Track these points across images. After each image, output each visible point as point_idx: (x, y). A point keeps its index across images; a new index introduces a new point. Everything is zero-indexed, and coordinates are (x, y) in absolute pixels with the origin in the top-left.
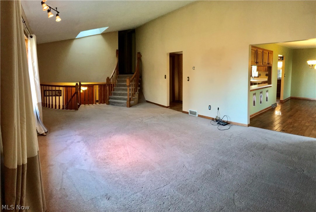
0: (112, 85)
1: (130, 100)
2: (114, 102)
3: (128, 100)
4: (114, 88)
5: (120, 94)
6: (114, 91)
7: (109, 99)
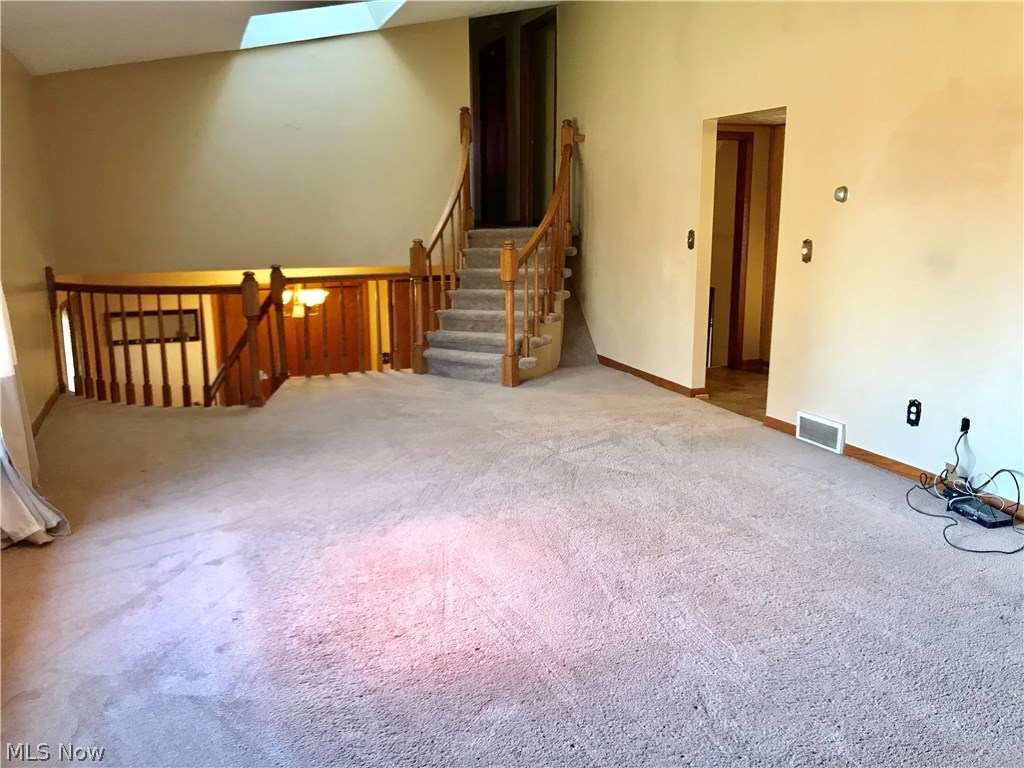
0: (437, 278)
1: (519, 350)
2: (449, 363)
3: (510, 351)
4: (447, 297)
5: (477, 324)
6: (448, 306)
7: (426, 344)
